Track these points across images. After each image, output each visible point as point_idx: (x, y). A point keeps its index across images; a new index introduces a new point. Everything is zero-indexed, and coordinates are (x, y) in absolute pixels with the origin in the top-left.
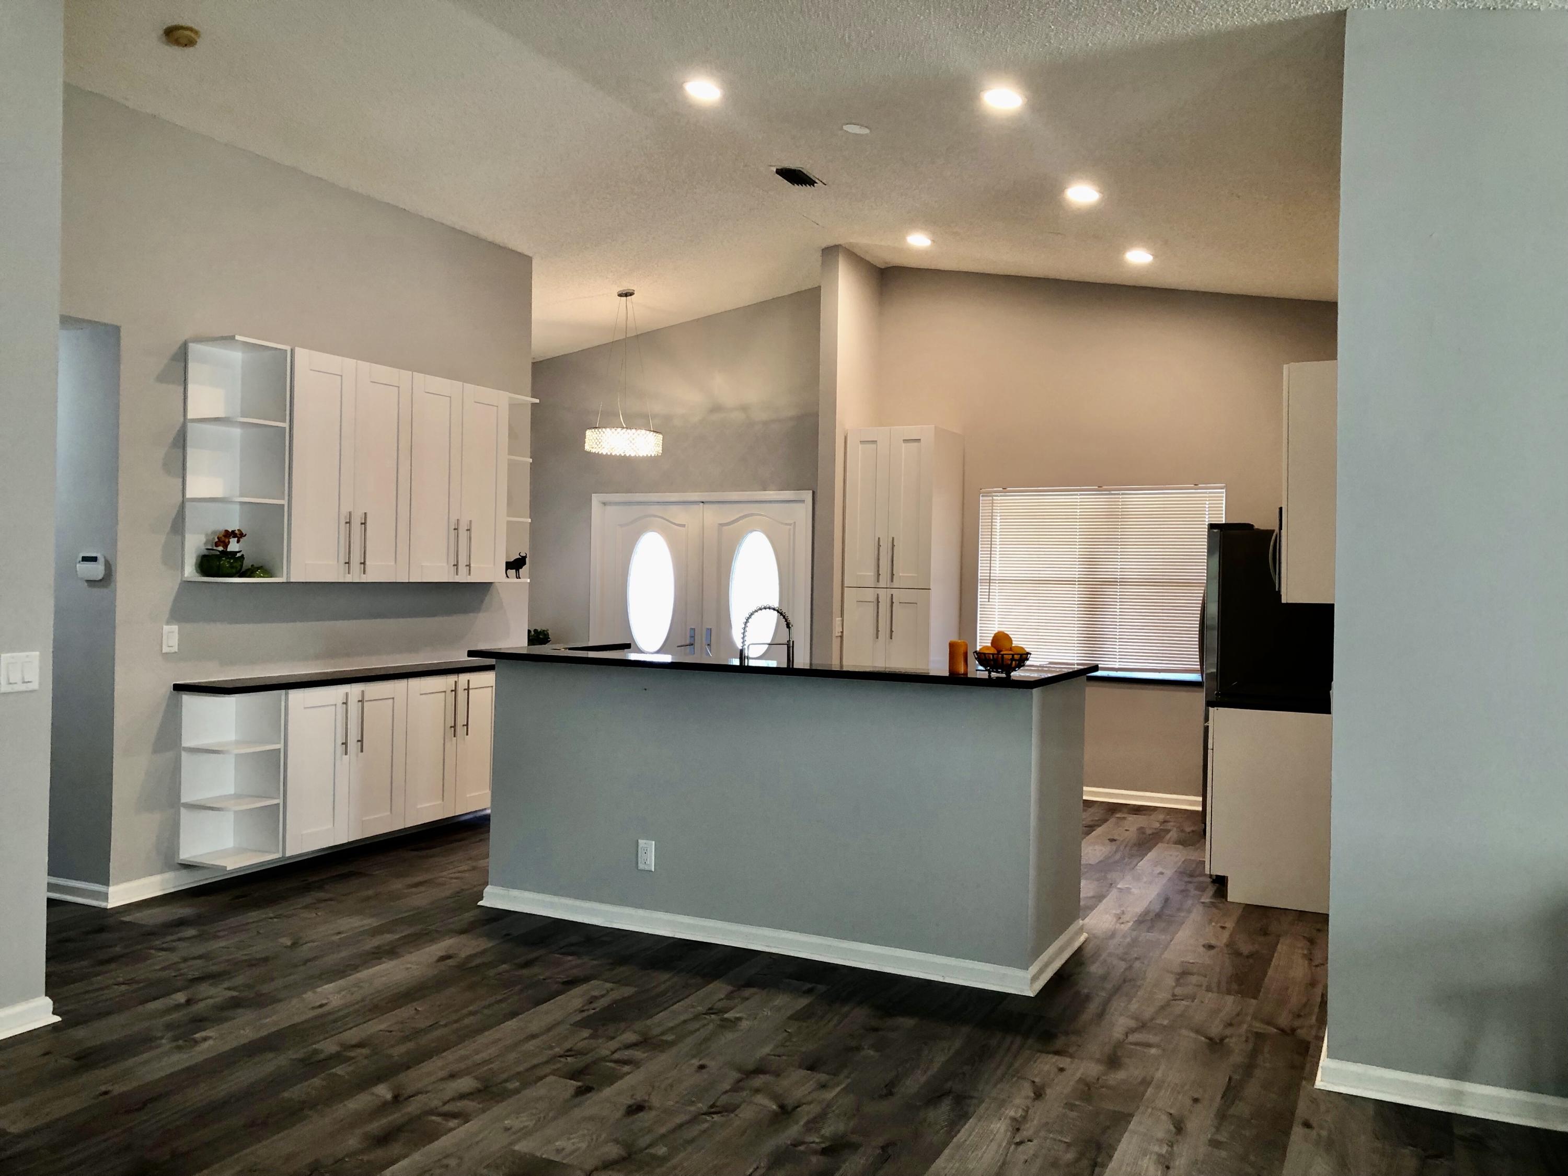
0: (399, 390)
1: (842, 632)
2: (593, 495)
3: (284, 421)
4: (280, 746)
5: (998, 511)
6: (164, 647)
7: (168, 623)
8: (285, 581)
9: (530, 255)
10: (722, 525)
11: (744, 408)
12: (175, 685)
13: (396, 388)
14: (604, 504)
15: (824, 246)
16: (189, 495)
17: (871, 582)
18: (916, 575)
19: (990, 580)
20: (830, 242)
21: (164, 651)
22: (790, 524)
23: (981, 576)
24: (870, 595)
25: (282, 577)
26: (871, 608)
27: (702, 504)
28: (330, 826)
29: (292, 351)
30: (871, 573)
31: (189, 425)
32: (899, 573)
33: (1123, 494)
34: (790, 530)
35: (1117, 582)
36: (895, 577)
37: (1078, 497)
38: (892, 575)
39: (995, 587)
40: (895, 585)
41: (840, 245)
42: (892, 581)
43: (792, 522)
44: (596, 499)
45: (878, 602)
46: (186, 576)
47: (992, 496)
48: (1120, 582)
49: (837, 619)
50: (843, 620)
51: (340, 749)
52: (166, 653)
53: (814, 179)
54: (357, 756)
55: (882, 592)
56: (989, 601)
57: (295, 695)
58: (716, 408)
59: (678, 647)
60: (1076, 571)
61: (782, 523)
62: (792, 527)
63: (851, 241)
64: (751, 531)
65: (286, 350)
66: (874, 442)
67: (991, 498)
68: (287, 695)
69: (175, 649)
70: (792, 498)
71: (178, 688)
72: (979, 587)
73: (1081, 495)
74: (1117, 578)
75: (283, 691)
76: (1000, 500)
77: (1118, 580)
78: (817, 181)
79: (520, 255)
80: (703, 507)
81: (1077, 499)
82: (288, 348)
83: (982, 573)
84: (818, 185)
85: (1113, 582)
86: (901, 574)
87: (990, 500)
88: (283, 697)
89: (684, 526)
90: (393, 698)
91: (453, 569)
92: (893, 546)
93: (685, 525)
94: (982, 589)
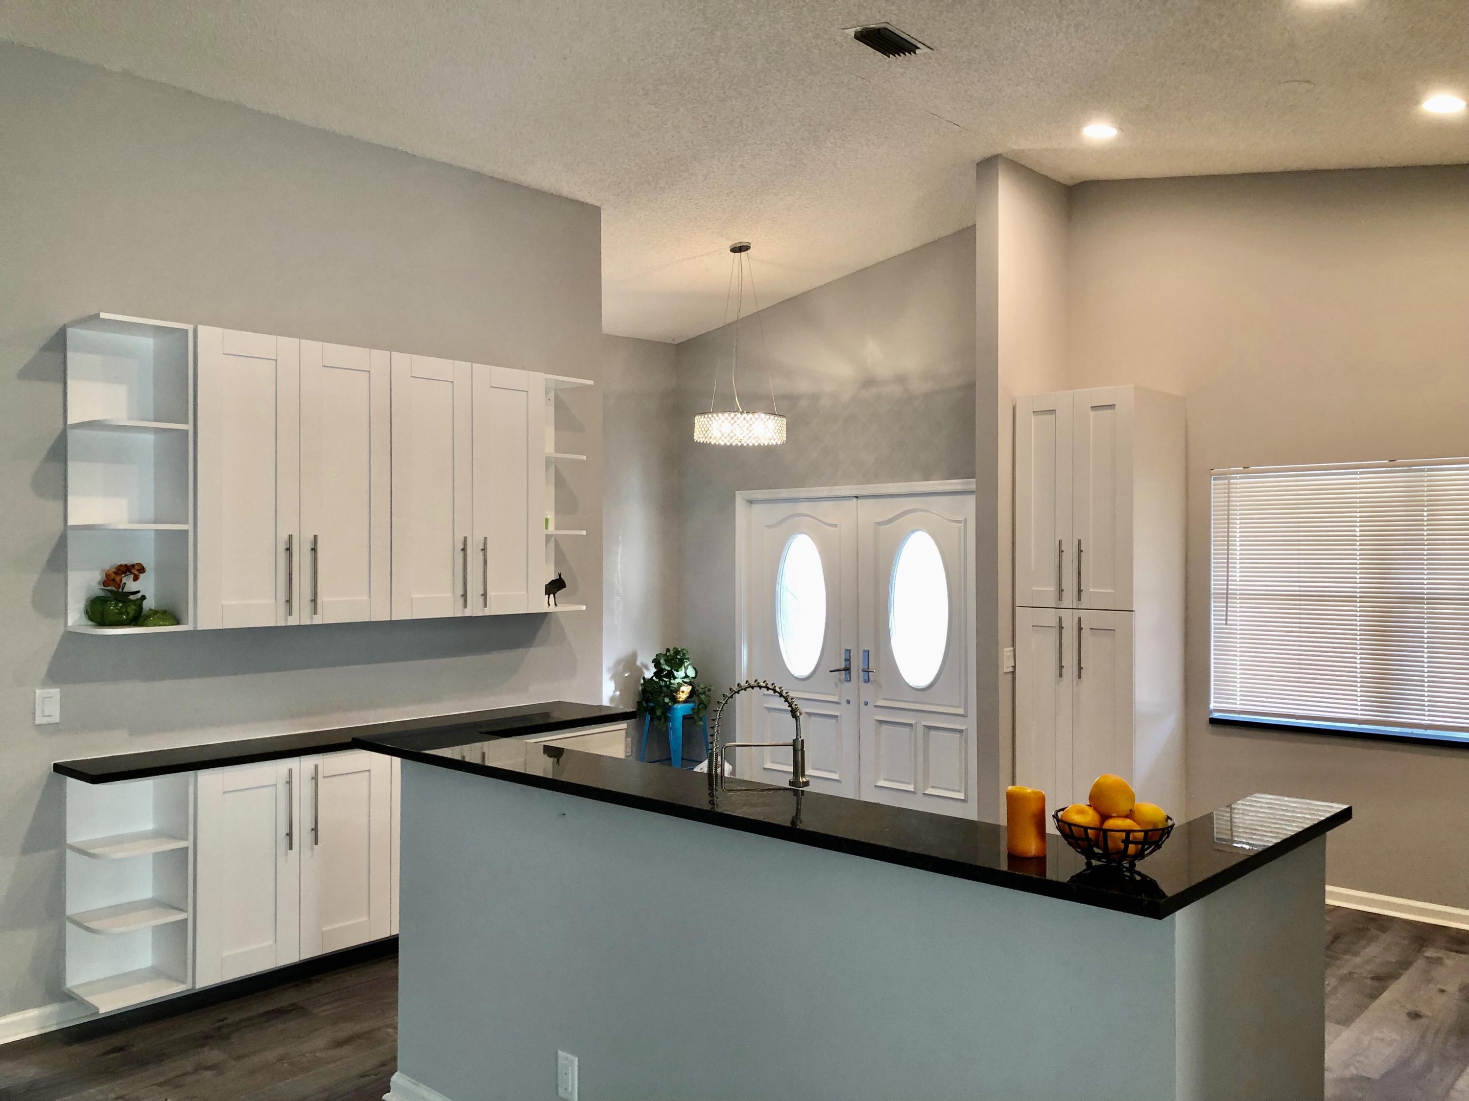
0: (370, 375)
1: (1014, 667)
2: (737, 492)
3: (186, 422)
4: (189, 843)
5: (1238, 499)
6: (38, 713)
7: (45, 684)
8: (191, 629)
9: (598, 204)
10: (880, 524)
11: (901, 379)
12: (55, 765)
13: (368, 373)
14: (751, 502)
15: (978, 158)
16: (71, 522)
17: (1051, 601)
18: (1113, 591)
19: (1227, 594)
20: (983, 151)
21: (38, 722)
22: (960, 522)
23: (1214, 589)
24: (1049, 618)
25: (187, 624)
26: (1052, 638)
27: (855, 499)
28: (271, 942)
29: (195, 331)
30: (1051, 589)
31: (70, 432)
32: (1090, 589)
33: (1429, 470)
34: (960, 528)
35: (1423, 598)
36: (1083, 594)
37: (1358, 476)
38: (1080, 591)
39: (1236, 605)
40: (1085, 603)
41: (1001, 155)
42: (1079, 599)
43: (961, 518)
44: (740, 498)
45: (1061, 628)
46: (70, 624)
47: (1229, 479)
48: (1428, 599)
49: (1005, 649)
50: (1014, 651)
51: (283, 841)
52: (40, 725)
53: (913, 41)
54: (312, 849)
55: (1066, 615)
56: (1226, 624)
57: (208, 778)
58: (869, 382)
59: (831, 671)
60: (1357, 584)
61: (951, 521)
62: (962, 525)
63: (1015, 147)
64: (913, 532)
65: (187, 331)
66: (1053, 411)
67: (1227, 481)
68: (196, 777)
69: (56, 718)
70: (959, 488)
71: (61, 769)
72: (1213, 604)
73: (1361, 473)
74: (1423, 594)
75: (192, 773)
76: (1241, 484)
77: (1425, 596)
78: (919, 45)
79: (583, 205)
80: (857, 503)
81: (1357, 479)
82: (190, 328)
83: (1216, 584)
84: (922, 51)
85: (1417, 599)
86: (1091, 590)
87: (1225, 484)
88: (191, 780)
89: (835, 526)
90: (369, 771)
91: (461, 601)
92: (1080, 551)
93: (837, 525)
94: (1216, 607)
